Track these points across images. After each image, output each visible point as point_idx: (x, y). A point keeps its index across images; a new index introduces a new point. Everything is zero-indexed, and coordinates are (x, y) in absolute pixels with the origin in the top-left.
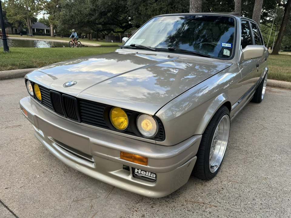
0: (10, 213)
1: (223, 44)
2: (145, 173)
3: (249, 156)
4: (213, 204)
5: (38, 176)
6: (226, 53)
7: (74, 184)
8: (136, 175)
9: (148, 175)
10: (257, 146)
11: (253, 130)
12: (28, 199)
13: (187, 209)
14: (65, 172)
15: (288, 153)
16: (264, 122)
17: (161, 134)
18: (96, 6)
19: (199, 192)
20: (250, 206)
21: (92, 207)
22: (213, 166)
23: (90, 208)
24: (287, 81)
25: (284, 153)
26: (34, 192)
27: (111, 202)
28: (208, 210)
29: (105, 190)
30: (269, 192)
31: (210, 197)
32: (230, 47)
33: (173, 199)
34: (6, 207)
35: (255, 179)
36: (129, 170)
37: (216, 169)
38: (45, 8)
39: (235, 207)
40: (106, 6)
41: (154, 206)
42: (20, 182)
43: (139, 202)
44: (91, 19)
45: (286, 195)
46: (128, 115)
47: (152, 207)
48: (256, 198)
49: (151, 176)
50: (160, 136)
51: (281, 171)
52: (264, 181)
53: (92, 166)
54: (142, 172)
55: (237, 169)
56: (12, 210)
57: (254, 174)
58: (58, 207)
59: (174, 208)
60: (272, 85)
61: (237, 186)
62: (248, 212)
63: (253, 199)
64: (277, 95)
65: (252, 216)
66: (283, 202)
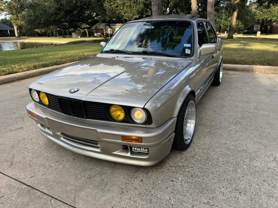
0: (42, 193)
1: (184, 44)
2: (140, 149)
3: (213, 129)
4: (190, 166)
5: (54, 165)
6: (188, 51)
7: (84, 167)
8: (133, 152)
9: (142, 150)
10: (218, 121)
11: (215, 109)
12: (52, 182)
13: (172, 172)
14: (74, 159)
15: (241, 123)
16: (223, 101)
17: (149, 120)
18: (61, 5)
19: (179, 159)
20: (216, 163)
21: (102, 180)
22: (187, 139)
23: (101, 181)
24: (240, 64)
25: (238, 123)
26: (55, 176)
27: (116, 175)
28: (187, 170)
29: (109, 167)
30: (228, 153)
31: (187, 161)
32: (190, 46)
33: (161, 166)
34: (37, 190)
35: (218, 145)
36: (128, 149)
37: (189, 141)
38: (6, 8)
39: (205, 166)
40: (71, 4)
41: (148, 173)
42: (41, 171)
43: (136, 172)
44: (57, 18)
45: (240, 153)
46: (124, 110)
47: (147, 174)
48: (219, 158)
49: (145, 151)
50: (149, 122)
51: (236, 137)
52: (224, 145)
53: (98, 150)
54: (138, 149)
55: (204, 140)
56: (42, 191)
57: (217, 142)
58: (77, 184)
59: (162, 172)
60: (228, 68)
61: (205, 151)
62: (215, 168)
63: (217, 159)
64: (232, 77)
65: (217, 170)
66: (238, 158)
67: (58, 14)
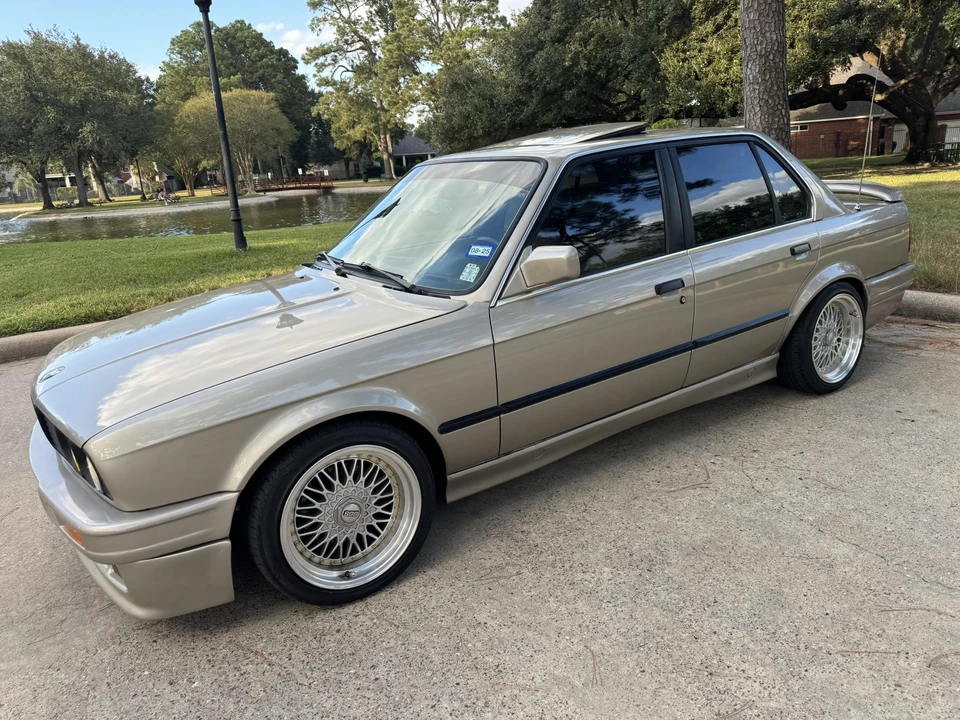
1: (472, 248)
3: (521, 562)
4: (274, 658)
6: (470, 273)
10: (586, 538)
11: (653, 487)
13: (211, 658)
18: (532, 76)
19: (280, 629)
20: (346, 678)
25: (644, 566)
28: (248, 667)
30: (437, 658)
31: (289, 643)
32: (487, 254)
33: (211, 634)
35: (446, 623)
38: (423, 95)
39: (309, 673)
40: (558, 71)
41: (159, 641)
45: (470, 672)
47: (154, 641)
48: (382, 665)
52: (464, 629)
55: (436, 592)
57: (462, 610)
59: (189, 651)
61: (380, 630)
62: (322, 689)
63: (372, 667)
65: (318, 698)
66: (437, 685)
67: (525, 104)
